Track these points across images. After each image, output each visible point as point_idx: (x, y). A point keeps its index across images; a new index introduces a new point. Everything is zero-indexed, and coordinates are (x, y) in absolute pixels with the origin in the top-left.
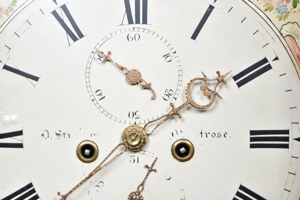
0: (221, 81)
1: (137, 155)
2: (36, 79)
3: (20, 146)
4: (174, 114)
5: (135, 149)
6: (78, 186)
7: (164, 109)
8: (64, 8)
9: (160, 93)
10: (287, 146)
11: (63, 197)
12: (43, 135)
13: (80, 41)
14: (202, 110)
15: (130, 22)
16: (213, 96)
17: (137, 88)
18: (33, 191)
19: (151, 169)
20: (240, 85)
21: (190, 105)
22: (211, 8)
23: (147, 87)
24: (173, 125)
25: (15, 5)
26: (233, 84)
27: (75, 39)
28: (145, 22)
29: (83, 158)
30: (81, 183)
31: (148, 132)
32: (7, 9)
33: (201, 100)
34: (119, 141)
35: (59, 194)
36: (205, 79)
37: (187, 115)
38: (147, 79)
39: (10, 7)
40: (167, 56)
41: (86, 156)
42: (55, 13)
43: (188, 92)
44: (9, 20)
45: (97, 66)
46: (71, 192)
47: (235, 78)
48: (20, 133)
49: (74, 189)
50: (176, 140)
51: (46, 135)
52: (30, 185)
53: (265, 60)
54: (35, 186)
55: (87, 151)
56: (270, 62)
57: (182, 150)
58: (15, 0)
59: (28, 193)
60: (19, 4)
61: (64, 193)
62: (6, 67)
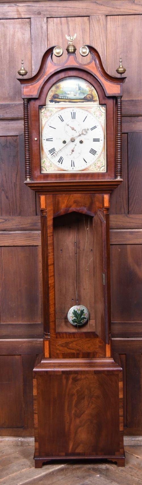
0: (88, 130)
1: (73, 143)
2: (55, 129)
3: (52, 141)
4: (80, 135)
5: (73, 141)
7: (78, 134)
8: (61, 116)
9: (77, 132)
10: (99, 141)
12: (56, 139)
13: (63, 122)
14: (85, 135)
15: (72, 119)
16: (86, 132)
17: (73, 131)
19: (76, 145)
20: (91, 130)
21: (83, 134)
22: (87, 116)
23: (75, 130)
24: (79, 137)
26: (90, 130)
27: (62, 121)
28: (75, 119)
30: (64, 147)
31: (75, 139)
32: (50, 116)
33: (84, 133)
34: (70, 140)
36: (85, 129)
37: (82, 136)
38: (75, 129)
40: (79, 125)
41: (64, 143)
42: (59, 117)
43: (82, 131)
45: (66, 126)
47: (91, 129)
48: (52, 138)
49: (62, 148)
50: (80, 140)
54: (55, 148)
55: (64, 142)
56: (97, 126)
57: (81, 142)
58: (52, 114)
59: (53, 150)
60: (52, 115)
61: (60, 149)
62: (50, 126)
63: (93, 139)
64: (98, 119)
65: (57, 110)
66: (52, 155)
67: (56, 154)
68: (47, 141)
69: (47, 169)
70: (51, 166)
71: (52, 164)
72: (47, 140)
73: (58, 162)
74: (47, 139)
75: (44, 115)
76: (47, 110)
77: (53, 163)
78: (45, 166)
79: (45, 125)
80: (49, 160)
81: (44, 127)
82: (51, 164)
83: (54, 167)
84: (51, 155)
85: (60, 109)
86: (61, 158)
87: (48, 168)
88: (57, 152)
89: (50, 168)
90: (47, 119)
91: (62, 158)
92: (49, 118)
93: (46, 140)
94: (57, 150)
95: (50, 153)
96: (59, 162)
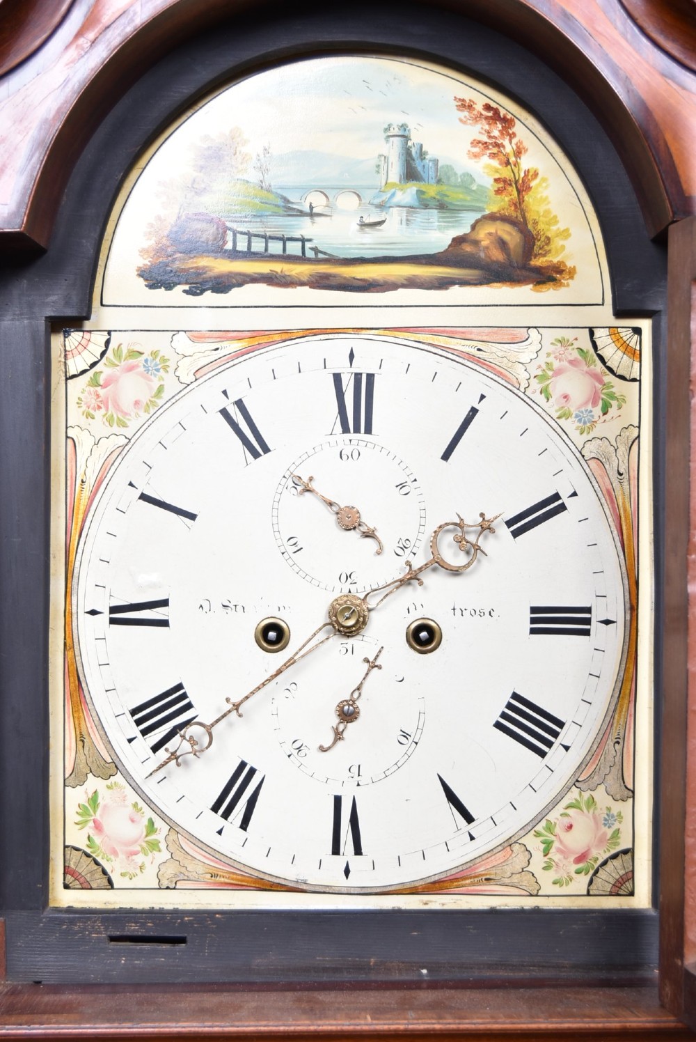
0: (486, 527)
1: (351, 641)
2: (192, 517)
3: (164, 623)
4: (412, 578)
5: (348, 633)
6: (259, 688)
7: (397, 570)
8: (240, 404)
9: (390, 545)
10: (586, 633)
11: (234, 705)
12: (201, 606)
13: (265, 458)
14: (456, 572)
15: (346, 429)
16: (472, 550)
17: (354, 535)
18: (184, 696)
19: (373, 665)
20: (516, 534)
21: (437, 564)
22: (474, 411)
23: (369, 535)
24: (409, 595)
25: (161, 398)
26: (506, 532)
27: (256, 455)
28: (368, 430)
29: (265, 645)
30: (264, 684)
31: (370, 607)
32: (147, 404)
33: (454, 557)
34: (322, 617)
35: (228, 700)
36: (460, 525)
37: (430, 579)
38: (369, 521)
39: (153, 399)
40: (402, 486)
41: (271, 643)
42: (224, 412)
43: (434, 544)
44: (150, 422)
45: (291, 497)
46: (247, 698)
47: (509, 523)
48: (164, 603)
49: (253, 693)
50: (413, 620)
51: (206, 605)
52: (180, 687)
53: (556, 497)
54: (187, 689)
55: (272, 635)
56: (565, 499)
57: (424, 634)
58: (161, 389)
59: (175, 698)
60: (166, 395)
61: (236, 700)
62: (144, 497)
63: (528, 615)
64: (574, 434)
65: (203, 353)
66: (162, 754)
67: (192, 741)
68: (113, 621)
69: (114, 868)
70: (154, 846)
71: (159, 823)
72: (121, 615)
73: (215, 808)
74: (114, 610)
75: (93, 402)
76: (118, 352)
77: (163, 817)
78: (97, 839)
79: (99, 483)
80: (137, 789)
81: (91, 501)
82: (151, 822)
83: (179, 855)
84: (155, 748)
85: (236, 346)
86: (243, 773)
87: (122, 856)
88: (209, 729)
89: (139, 859)
90: (116, 429)
91: (252, 772)
92: (133, 425)
93: (106, 616)
94: (204, 707)
95: (144, 732)
96: (226, 815)
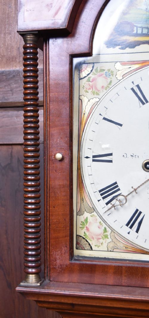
2: (121, 125)
3: (111, 161)
6: (143, 184)
8: (138, 86)
11: (134, 189)
12: (123, 156)
13: (146, 105)
18: (117, 186)
25: (111, 85)
27: (143, 104)
29: (145, 169)
30: (145, 182)
32: (106, 87)
35: (132, 187)
39: (108, 85)
41: (147, 168)
42: (132, 89)
44: (107, 93)
46: (139, 187)
48: (111, 154)
49: (141, 185)
51: (125, 156)
52: (116, 183)
54: (118, 184)
55: (148, 166)
58: (111, 82)
59: (114, 187)
60: (113, 84)
61: (135, 187)
62: (104, 119)
65: (126, 69)
66: (110, 205)
67: (120, 201)
68: (93, 161)
69: (93, 243)
70: (106, 237)
71: (108, 229)
72: (96, 158)
73: (127, 225)
74: (94, 157)
75: (88, 87)
76: (96, 70)
77: (110, 227)
78: (87, 233)
79: (89, 114)
80: (101, 217)
81: (87, 120)
82: (105, 229)
83: (114, 240)
84: (107, 204)
85: (137, 66)
86: (137, 213)
87: (95, 240)
88: (126, 197)
89: (101, 241)
90: (95, 96)
91: (140, 213)
92: (101, 94)
93: (91, 159)
94: (124, 189)
95: (104, 198)
96: (131, 227)
